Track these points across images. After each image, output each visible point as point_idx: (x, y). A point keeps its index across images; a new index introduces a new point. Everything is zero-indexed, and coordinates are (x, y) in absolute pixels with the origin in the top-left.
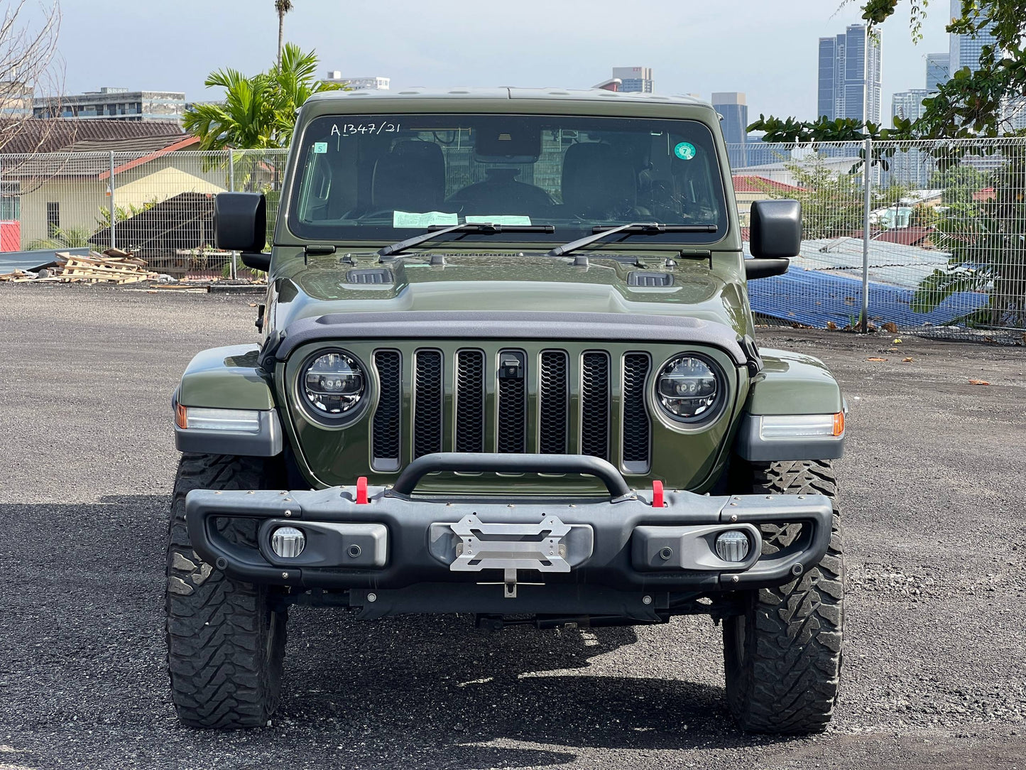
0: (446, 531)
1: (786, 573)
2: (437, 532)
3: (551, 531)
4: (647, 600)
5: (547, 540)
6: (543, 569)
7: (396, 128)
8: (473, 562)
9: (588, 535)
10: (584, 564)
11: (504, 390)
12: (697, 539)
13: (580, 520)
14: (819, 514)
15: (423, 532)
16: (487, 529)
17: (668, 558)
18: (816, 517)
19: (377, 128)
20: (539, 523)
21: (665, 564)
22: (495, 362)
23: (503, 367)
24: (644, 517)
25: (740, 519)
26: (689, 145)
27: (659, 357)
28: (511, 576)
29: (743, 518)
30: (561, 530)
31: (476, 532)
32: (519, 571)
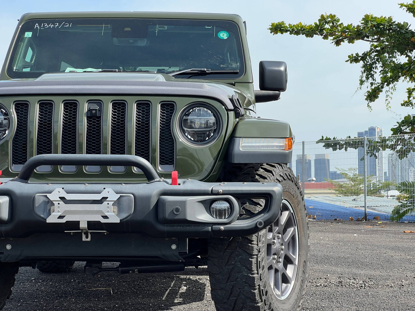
0: (44, 199)
1: (254, 226)
2: (39, 200)
3: (108, 198)
4: (174, 247)
5: (105, 203)
6: (103, 221)
7: (69, 25)
8: (61, 217)
9: (130, 200)
10: (128, 218)
11: (90, 124)
12: (197, 203)
13: (126, 191)
14: (273, 191)
15: (30, 200)
16: (69, 197)
17: (178, 213)
18: (271, 193)
19: (59, 25)
20: (100, 193)
21: (176, 218)
22: (84, 107)
23: (90, 110)
24: (165, 190)
25: (224, 192)
26: (226, 32)
27: (181, 105)
28: (83, 225)
29: (226, 192)
30: (114, 197)
31: (62, 198)
32: (89, 222)
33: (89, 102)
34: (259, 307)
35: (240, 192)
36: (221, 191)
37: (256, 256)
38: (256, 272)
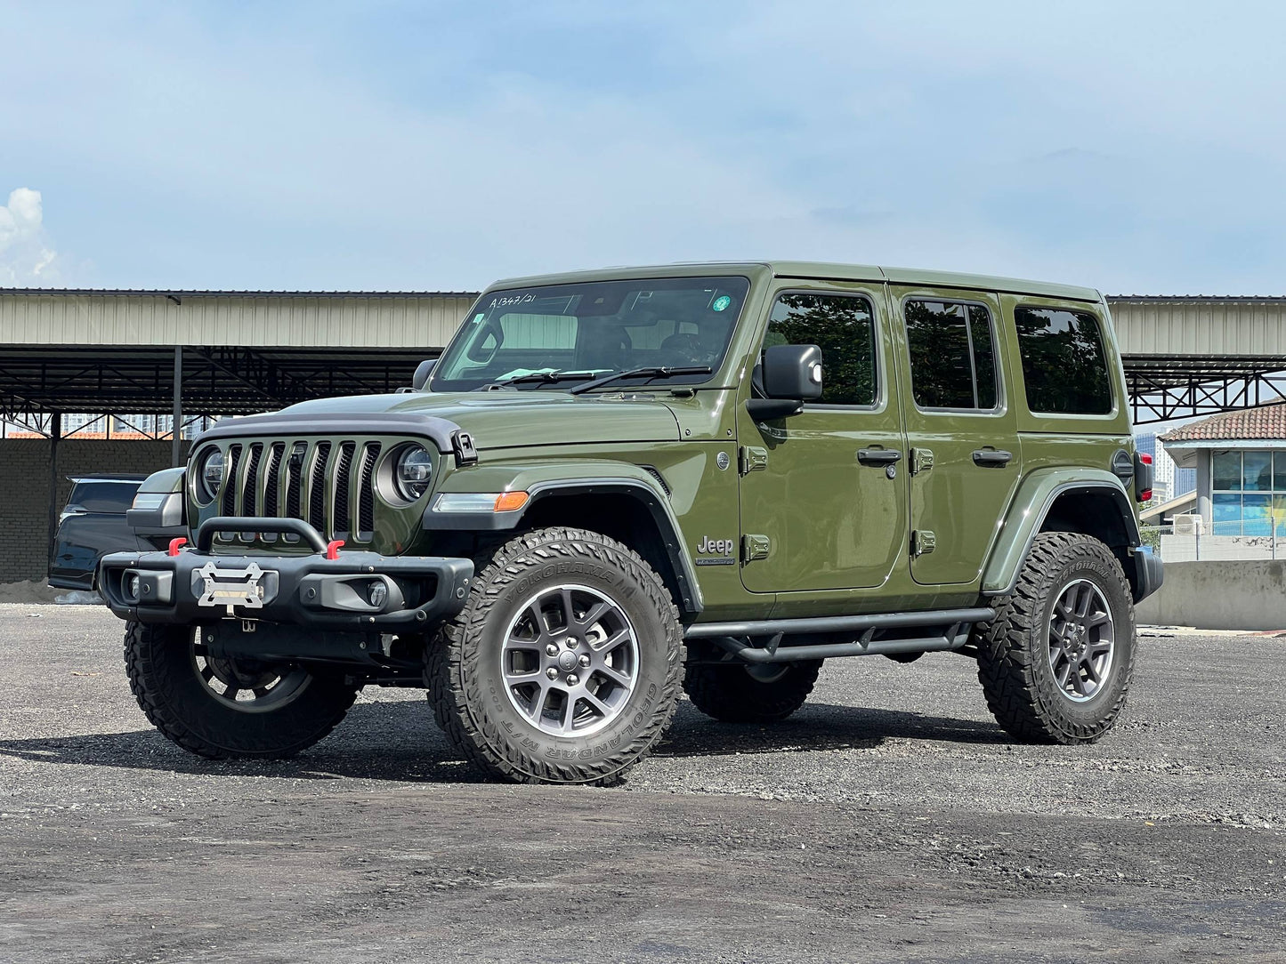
0: (198, 575)
1: (412, 618)
2: (194, 576)
3: (252, 575)
4: (362, 645)
5: (249, 582)
6: (248, 605)
7: (532, 298)
8: (211, 599)
9: (275, 578)
10: (271, 602)
11: (293, 474)
12: (338, 584)
13: (273, 567)
14: (439, 569)
15: (188, 576)
16: (220, 573)
17: (312, 597)
18: (436, 571)
19: (520, 299)
20: (245, 569)
21: (311, 603)
22: (290, 451)
23: (293, 456)
24: (310, 566)
25: (376, 570)
26: (728, 298)
28: (230, 610)
29: (379, 570)
30: (257, 574)
31: (212, 575)
32: (235, 606)
33: (296, 443)
34: (471, 737)
35: (396, 570)
36: (372, 568)
37: (458, 664)
38: (459, 686)
